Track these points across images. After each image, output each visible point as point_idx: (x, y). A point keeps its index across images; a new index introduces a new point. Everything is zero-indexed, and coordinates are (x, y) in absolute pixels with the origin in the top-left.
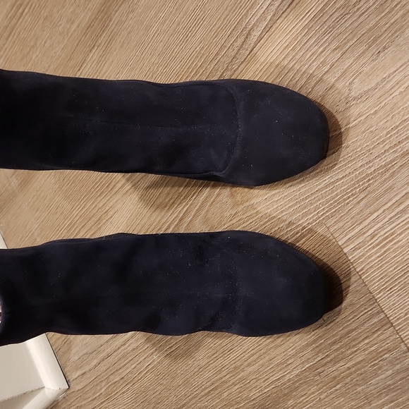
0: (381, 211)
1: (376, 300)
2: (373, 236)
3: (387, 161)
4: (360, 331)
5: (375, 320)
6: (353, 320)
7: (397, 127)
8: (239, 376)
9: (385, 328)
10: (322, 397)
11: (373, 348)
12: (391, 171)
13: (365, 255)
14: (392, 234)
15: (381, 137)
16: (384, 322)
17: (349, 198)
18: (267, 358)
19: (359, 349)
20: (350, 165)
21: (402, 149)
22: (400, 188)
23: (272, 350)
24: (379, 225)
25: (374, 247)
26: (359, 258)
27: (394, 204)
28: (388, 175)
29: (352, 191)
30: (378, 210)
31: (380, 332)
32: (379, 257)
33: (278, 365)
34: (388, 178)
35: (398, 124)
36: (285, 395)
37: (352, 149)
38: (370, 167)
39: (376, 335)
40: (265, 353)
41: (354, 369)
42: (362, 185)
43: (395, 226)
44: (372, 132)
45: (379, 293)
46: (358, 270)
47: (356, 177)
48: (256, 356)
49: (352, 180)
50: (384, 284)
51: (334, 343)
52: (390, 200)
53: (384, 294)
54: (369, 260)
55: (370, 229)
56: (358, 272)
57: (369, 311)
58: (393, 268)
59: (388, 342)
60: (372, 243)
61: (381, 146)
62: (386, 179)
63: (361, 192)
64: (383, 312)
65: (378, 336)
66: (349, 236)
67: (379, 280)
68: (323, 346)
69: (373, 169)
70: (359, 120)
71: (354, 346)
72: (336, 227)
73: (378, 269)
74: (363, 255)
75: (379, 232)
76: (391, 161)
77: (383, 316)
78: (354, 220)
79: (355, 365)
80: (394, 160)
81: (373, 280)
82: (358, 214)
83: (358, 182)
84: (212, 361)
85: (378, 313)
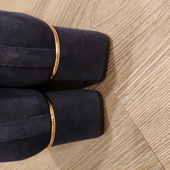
0: (140, 67)
1: (140, 131)
3: (143, 30)
4: (130, 153)
5: (140, 145)
6: (126, 145)
7: (148, 5)
9: (146, 151)
11: (139, 166)
12: (146, 37)
13: (131, 99)
14: (148, 83)
15: (137, 14)
16: (146, 147)
17: (119, 60)
19: (130, 166)
20: (119, 37)
21: (153, 19)
22: (152, 49)
23: (79, 166)
24: (140, 77)
25: (136, 93)
26: (127, 102)
27: (148, 61)
28: (143, 40)
29: (121, 55)
30: (138, 66)
31: (143, 154)
32: (140, 100)
34: (144, 42)
35: (148, 2)
37: (120, 26)
38: (132, 37)
39: (141, 156)
42: (127, 50)
43: (150, 77)
44: (132, 11)
45: (142, 125)
46: (127, 110)
47: (123, 45)
49: (121, 47)
50: (144, 120)
51: (115, 161)
52: (145, 59)
53: (145, 126)
54: (134, 103)
55: (134, 80)
56: (127, 112)
57: (135, 139)
58: (150, 107)
59: (149, 161)
60: (135, 90)
61: (138, 21)
62: (142, 44)
63: (126, 55)
64: (145, 139)
65: (142, 157)
66: (120, 87)
67: (141, 117)
68: (108, 163)
69: (133, 38)
70: (123, 5)
71: (127, 164)
72: (112, 81)
73: (140, 109)
74: (130, 100)
75: (139, 82)
76: (145, 30)
77: (145, 142)
78: (123, 75)
80: (147, 29)
81: (137, 117)
82: (125, 71)
83: (125, 48)
85: (141, 140)
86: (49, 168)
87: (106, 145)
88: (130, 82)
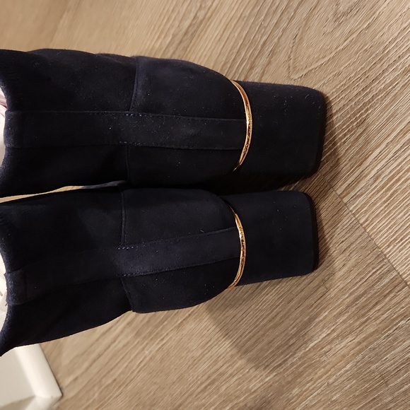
0: (383, 146)
1: (385, 255)
2: (376, 178)
3: (386, 83)
4: (369, 296)
5: (387, 280)
6: (360, 283)
7: (396, 39)
8: (237, 365)
9: (398, 288)
10: (331, 381)
11: (385, 316)
12: (393, 94)
13: (368, 202)
14: (398, 172)
15: (377, 55)
16: (397, 282)
17: (345, 135)
18: (265, 341)
19: (369, 318)
20: (343, 95)
21: (404, 64)
22: (405, 113)
23: (270, 331)
24: (383, 162)
25: (378, 191)
26: (362, 207)
27: (398, 134)
28: (388, 100)
29: (348, 127)
30: (380, 145)
31: (392, 295)
32: (385, 202)
33: (278, 348)
34: (390, 103)
35: (396, 35)
36: (289, 382)
37: (345, 75)
38: (367, 94)
39: (388, 299)
40: (263, 335)
41: (365, 344)
42: (360, 117)
43: (402, 162)
44: (366, 50)
45: (389, 246)
46: (361, 222)
47: (352, 108)
48: (253, 340)
49: (348, 113)
50: (393, 235)
51: (340, 314)
52: (393, 131)
53: (394, 246)
54: (374, 208)
55: (373, 169)
56: (362, 225)
57: (377, 270)
58: (402, 214)
59: (403, 305)
60: (376, 187)
61: (378, 66)
62: (386, 106)
63: (358, 126)
64: (395, 269)
65: (391, 300)
66: (348, 182)
67: (387, 231)
68: (328, 319)
69: (370, 96)
70: (350, 39)
71: (363, 315)
72: (332, 173)
73: (385, 217)
74: (366, 204)
75: (383, 172)
76: (392, 83)
77: (395, 274)
78: (353, 161)
79: (365, 338)
80: (395, 79)
81: (380, 231)
82: (357, 153)
83: (354, 114)
84: (207, 351)
85: (389, 271)
86: (208, 343)
87: (322, 288)
88: (366, 172)
